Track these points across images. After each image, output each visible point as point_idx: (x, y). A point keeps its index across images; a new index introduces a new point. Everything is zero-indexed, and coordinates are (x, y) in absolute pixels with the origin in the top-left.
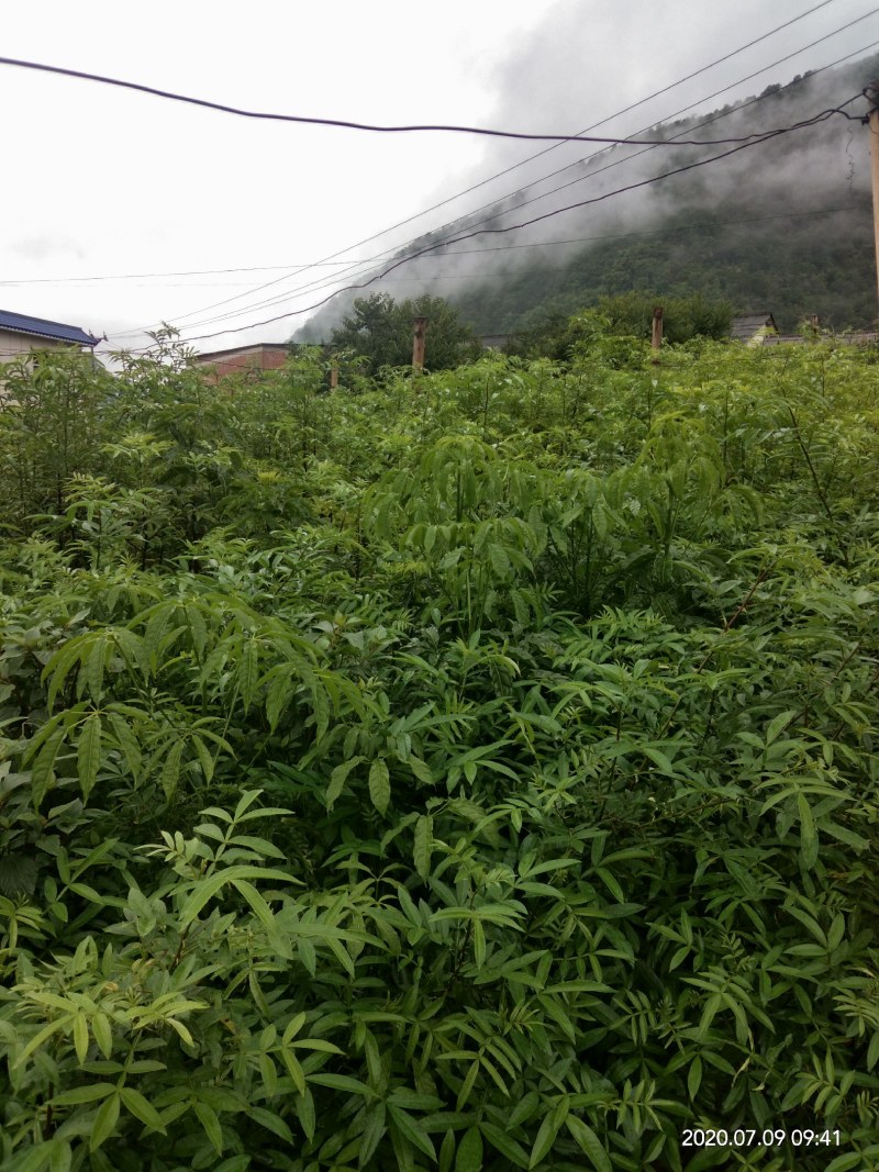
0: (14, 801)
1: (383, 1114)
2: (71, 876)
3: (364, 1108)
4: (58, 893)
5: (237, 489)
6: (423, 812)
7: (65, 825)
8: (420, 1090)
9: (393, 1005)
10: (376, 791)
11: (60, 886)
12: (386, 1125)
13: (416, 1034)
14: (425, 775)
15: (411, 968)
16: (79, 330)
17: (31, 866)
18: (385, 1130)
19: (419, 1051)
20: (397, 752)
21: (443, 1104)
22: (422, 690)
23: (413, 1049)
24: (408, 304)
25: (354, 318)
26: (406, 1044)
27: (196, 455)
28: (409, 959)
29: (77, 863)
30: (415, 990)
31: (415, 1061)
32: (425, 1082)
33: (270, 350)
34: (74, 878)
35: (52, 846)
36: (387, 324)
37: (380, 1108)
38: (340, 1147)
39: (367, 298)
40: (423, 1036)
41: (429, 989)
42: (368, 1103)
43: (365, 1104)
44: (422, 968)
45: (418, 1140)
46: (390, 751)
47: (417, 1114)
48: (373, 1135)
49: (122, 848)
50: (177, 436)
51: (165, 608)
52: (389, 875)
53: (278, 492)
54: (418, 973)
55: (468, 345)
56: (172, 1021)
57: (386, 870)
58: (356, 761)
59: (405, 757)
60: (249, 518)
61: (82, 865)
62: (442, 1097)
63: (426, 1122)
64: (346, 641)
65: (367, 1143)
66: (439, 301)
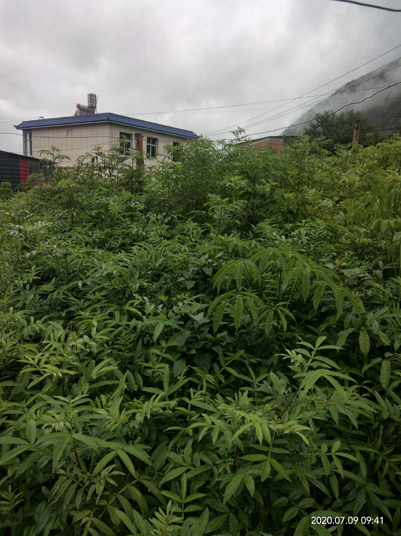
0: (202, 329)
1: (365, 494)
2: (225, 363)
3: (354, 489)
4: (220, 371)
5: (274, 202)
6: (384, 358)
7: (222, 342)
8: (381, 487)
9: (370, 445)
10: (363, 345)
11: (221, 367)
12: (366, 499)
13: (380, 460)
14: (385, 341)
15: (378, 429)
16: (192, 132)
17: (208, 357)
18: (366, 501)
19: (381, 469)
20: (372, 328)
21: (393, 495)
22: (376, 300)
23: (378, 467)
24: (342, 115)
25: (315, 122)
26: (375, 465)
27: (259, 186)
28: (376, 425)
29: (228, 358)
30: (380, 441)
31: (379, 473)
32: (383, 482)
33: (274, 139)
34: (227, 364)
35: (218, 350)
36: (331, 125)
37: (363, 490)
38: (342, 504)
39: (322, 112)
40: (384, 462)
41: (385, 440)
42: (357, 487)
43: (355, 487)
44: (383, 430)
45: (383, 509)
46: (368, 328)
47: (382, 498)
48: (360, 502)
49: (245, 356)
50: (249, 177)
51: (267, 252)
52: (365, 385)
53: (293, 203)
54: (381, 432)
55: (371, 134)
56: (297, 432)
57: (364, 382)
58: (351, 330)
59: (376, 331)
60: (279, 215)
61: (230, 359)
62: (392, 491)
63: (386, 502)
64: (342, 274)
65: (357, 505)
66: (358, 113)
